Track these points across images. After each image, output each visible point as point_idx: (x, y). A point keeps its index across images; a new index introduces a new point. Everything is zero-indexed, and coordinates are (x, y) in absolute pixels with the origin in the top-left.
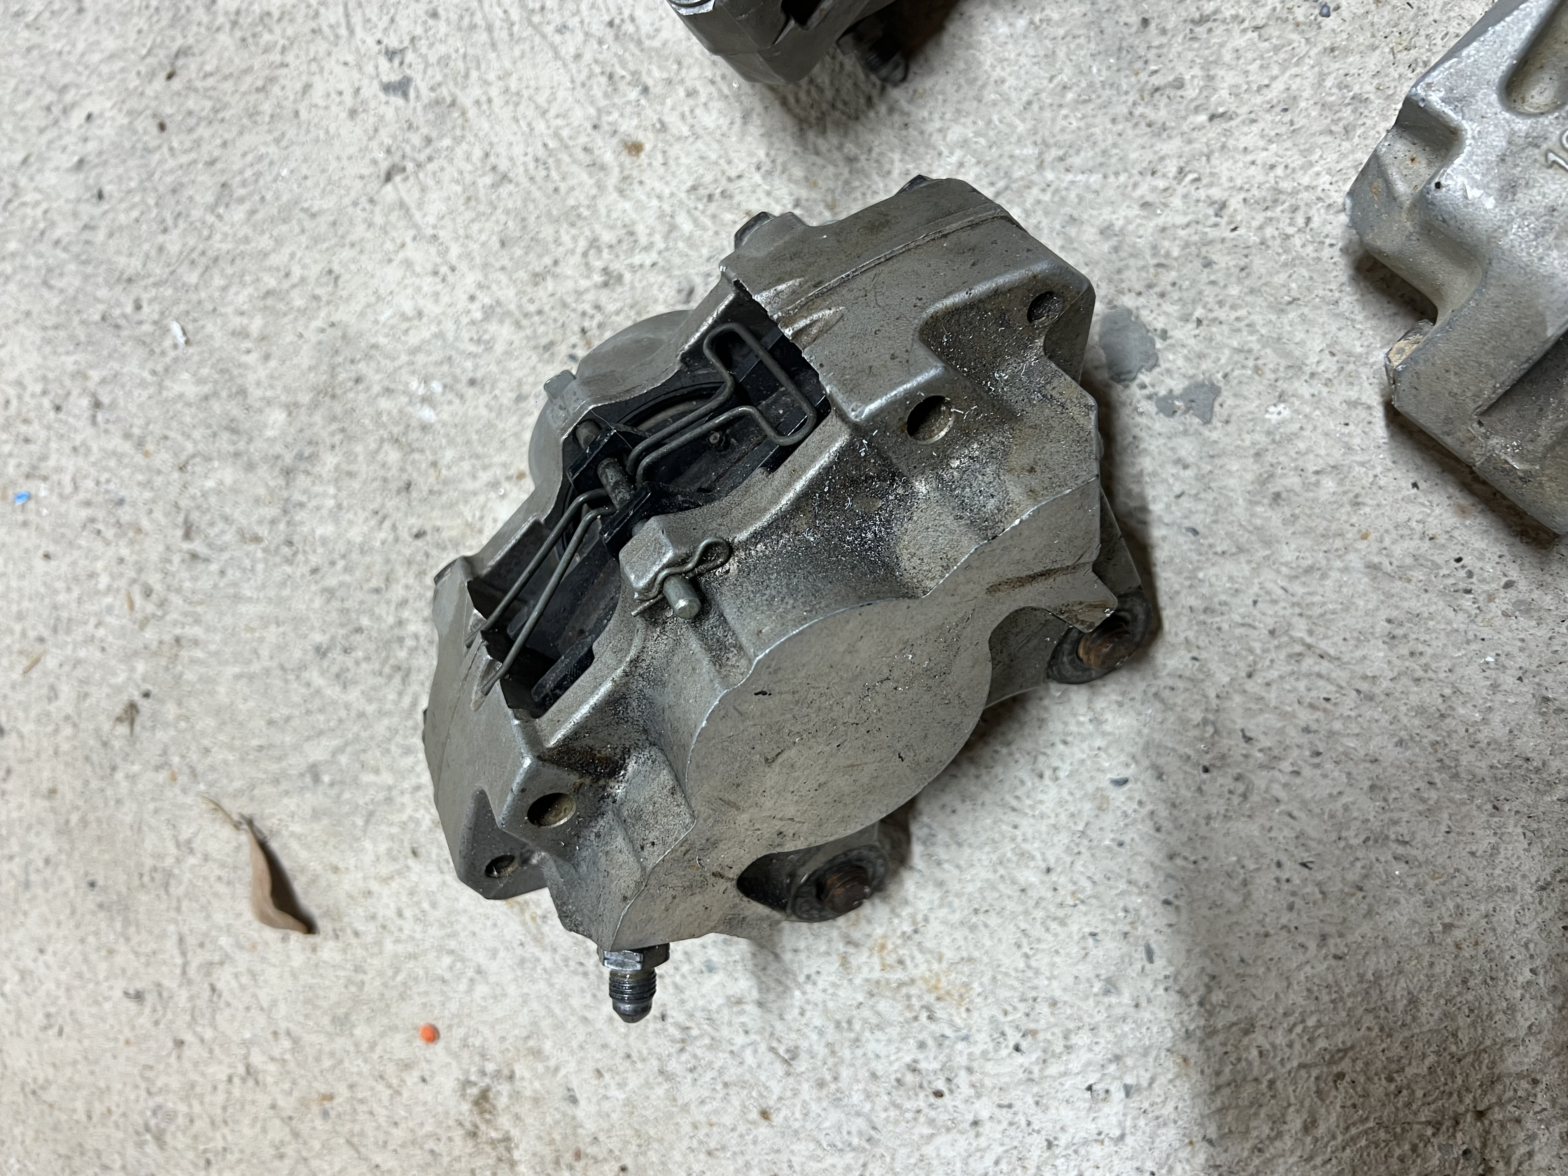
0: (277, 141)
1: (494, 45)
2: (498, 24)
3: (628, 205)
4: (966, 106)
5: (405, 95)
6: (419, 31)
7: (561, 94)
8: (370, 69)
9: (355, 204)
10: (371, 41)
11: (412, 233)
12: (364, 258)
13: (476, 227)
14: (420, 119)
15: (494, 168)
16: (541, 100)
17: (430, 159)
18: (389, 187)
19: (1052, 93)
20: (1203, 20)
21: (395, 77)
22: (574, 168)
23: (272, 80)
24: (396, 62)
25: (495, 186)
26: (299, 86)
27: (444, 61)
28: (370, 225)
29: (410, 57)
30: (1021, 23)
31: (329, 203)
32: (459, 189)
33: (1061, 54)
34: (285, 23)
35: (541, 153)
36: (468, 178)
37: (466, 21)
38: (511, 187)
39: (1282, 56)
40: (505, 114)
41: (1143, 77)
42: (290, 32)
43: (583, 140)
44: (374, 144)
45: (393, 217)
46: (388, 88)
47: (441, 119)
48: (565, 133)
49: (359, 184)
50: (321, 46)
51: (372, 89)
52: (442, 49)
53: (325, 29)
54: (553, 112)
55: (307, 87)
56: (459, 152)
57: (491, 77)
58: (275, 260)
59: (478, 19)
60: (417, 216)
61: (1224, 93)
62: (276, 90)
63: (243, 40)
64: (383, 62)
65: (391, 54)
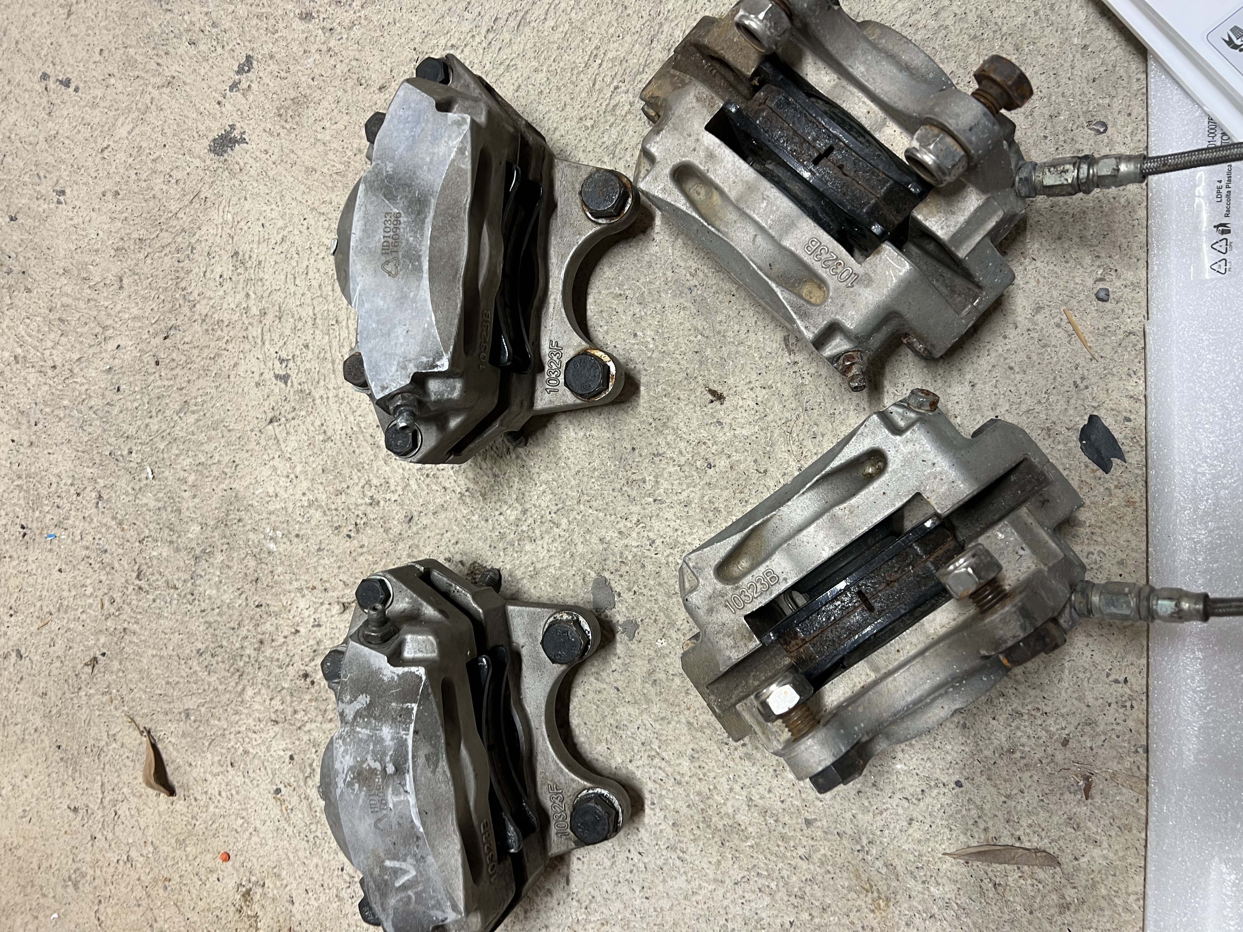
0: (217, 387)
1: (334, 371)
2: (337, 361)
3: (387, 469)
4: (550, 465)
5: (286, 383)
6: (298, 353)
7: (363, 405)
8: (270, 364)
9: (252, 431)
10: (272, 351)
11: (278, 453)
12: (253, 459)
13: (312, 459)
14: (291, 397)
15: (325, 432)
16: (354, 405)
17: (293, 419)
18: (270, 427)
19: (589, 470)
20: (659, 455)
21: (282, 373)
22: (364, 443)
23: (219, 355)
24: (284, 365)
25: (324, 441)
26: (232, 363)
27: (308, 372)
28: (258, 443)
29: (291, 364)
30: (581, 434)
31: (239, 427)
32: (306, 438)
33: (596, 452)
34: (230, 328)
35: (350, 431)
36: (311, 434)
37: (322, 355)
38: (332, 444)
39: (688, 481)
40: (335, 407)
41: (629, 473)
42: (231, 334)
43: (370, 431)
44: (266, 403)
45: (271, 442)
46: (277, 377)
47: (302, 400)
48: (363, 425)
49: (256, 421)
50: (248, 347)
51: (269, 375)
52: (308, 366)
53: (250, 337)
54: (358, 413)
55: (236, 365)
56: (308, 419)
57: (330, 386)
58: (205, 447)
59: (328, 355)
60: (283, 446)
61: (662, 491)
62: (220, 361)
63: (207, 330)
64: (277, 363)
65: (282, 361)
